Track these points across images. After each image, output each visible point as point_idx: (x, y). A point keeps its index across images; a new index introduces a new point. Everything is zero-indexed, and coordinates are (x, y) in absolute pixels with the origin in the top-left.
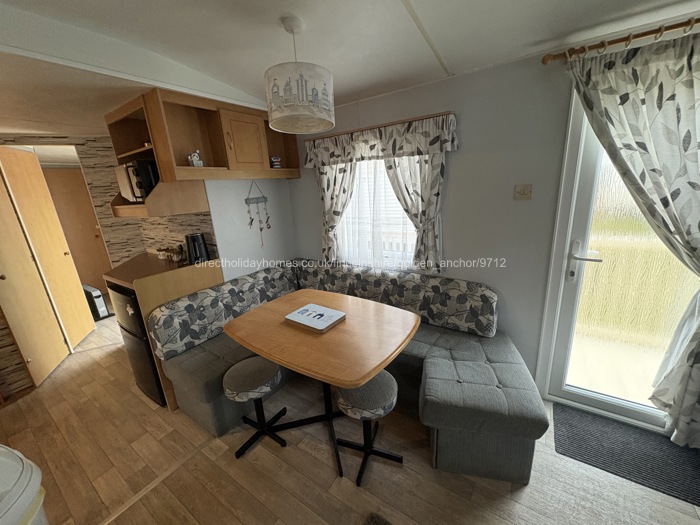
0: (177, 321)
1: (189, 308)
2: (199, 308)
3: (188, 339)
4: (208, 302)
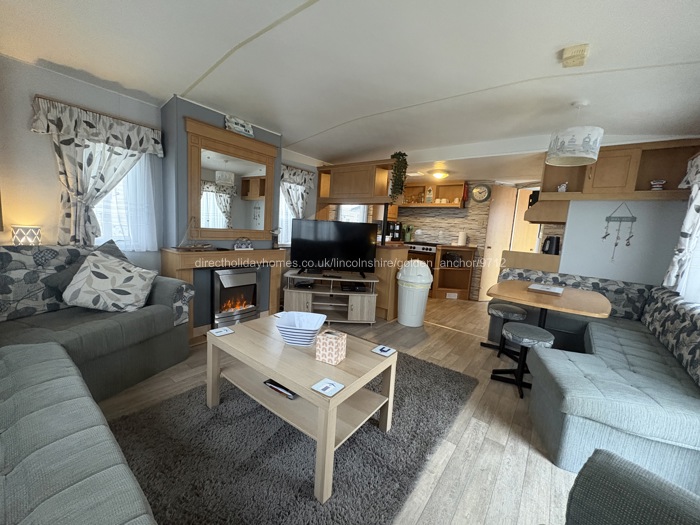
1: (520, 275)
2: (527, 278)
4: (534, 277)
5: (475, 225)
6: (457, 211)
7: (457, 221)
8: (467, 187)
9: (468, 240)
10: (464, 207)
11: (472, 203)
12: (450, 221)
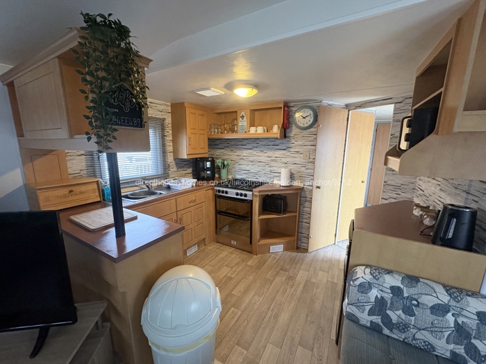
0: (374, 293)
1: (396, 291)
2: (410, 298)
3: (377, 319)
4: (429, 301)
5: (299, 159)
6: (278, 142)
7: (278, 153)
8: (287, 109)
9: (292, 177)
10: (285, 137)
11: (294, 131)
12: (270, 153)
